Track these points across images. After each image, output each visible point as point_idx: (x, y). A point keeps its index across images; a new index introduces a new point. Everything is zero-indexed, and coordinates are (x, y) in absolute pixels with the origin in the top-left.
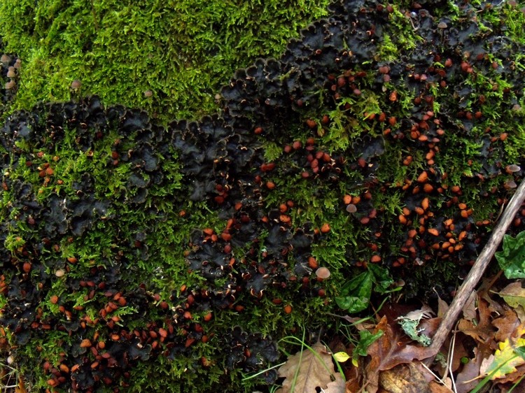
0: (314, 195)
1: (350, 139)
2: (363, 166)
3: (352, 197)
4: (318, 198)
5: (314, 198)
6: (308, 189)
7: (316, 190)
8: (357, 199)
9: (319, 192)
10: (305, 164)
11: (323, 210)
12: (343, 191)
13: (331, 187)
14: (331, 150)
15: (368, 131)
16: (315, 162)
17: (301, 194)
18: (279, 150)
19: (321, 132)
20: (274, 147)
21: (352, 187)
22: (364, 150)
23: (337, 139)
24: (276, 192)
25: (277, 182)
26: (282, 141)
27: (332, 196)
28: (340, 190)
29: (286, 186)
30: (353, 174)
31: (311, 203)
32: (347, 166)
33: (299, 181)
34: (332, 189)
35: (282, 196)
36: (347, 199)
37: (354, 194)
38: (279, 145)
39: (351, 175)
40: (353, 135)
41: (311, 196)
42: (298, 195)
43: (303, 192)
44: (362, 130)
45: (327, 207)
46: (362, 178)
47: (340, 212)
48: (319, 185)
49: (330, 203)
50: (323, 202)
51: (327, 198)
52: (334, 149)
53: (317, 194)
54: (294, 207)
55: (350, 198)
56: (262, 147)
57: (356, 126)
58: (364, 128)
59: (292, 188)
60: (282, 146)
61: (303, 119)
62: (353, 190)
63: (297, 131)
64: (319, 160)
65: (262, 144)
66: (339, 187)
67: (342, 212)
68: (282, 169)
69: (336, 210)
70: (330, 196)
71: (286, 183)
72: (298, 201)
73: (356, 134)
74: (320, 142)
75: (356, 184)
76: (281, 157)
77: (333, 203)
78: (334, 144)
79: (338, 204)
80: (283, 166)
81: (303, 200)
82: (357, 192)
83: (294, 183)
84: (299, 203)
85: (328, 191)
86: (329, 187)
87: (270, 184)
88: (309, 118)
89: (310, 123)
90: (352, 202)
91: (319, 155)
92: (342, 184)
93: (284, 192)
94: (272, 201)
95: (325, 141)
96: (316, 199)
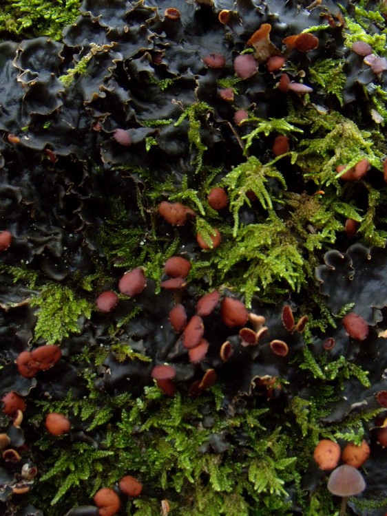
0: (212, 451)
1: (306, 254)
2: (362, 336)
3: (343, 445)
4: (227, 459)
5: (215, 460)
6: (189, 433)
7: (217, 437)
8: (361, 451)
9: (228, 438)
10: (170, 350)
11: (248, 498)
12: (310, 431)
13: (269, 422)
14: (249, 289)
15: (357, 225)
16: (196, 328)
17: (168, 453)
18: (82, 309)
19: (207, 236)
20: (65, 299)
21: (338, 415)
22: (355, 290)
23: (264, 249)
24: (82, 448)
25: (85, 415)
26: (93, 283)
27: (277, 450)
28: (298, 429)
29: (117, 429)
30: (333, 370)
31: (205, 478)
32: (310, 346)
33: (154, 408)
34: (272, 429)
35: (105, 461)
36: (327, 454)
37: (349, 436)
38: (81, 294)
39: (328, 374)
40: (314, 241)
41: (200, 456)
42: (158, 457)
43: (172, 443)
44: (338, 226)
45: (260, 487)
46: (364, 377)
47: (307, 500)
48: (222, 414)
49: (270, 474)
50: (245, 474)
51: (259, 457)
52: (259, 283)
53: (222, 446)
54: (145, 495)
55: (336, 450)
56: (27, 300)
57: (316, 212)
58: (342, 218)
59: (137, 435)
60: (91, 297)
61: (148, 203)
62: (341, 425)
63: (139, 249)
64: (205, 318)
65: (27, 295)
66: (292, 418)
67: (315, 503)
68: (96, 370)
69: (295, 497)
70: (269, 450)
71: (116, 417)
72: (159, 475)
73: (323, 235)
74: (211, 273)
75: (349, 403)
76: (89, 328)
77: (279, 473)
78: (258, 270)
79: (297, 477)
80: (98, 362)
81: (174, 471)
82: (356, 429)
83: (143, 417)
84: (163, 482)
85: (260, 435)
86: (261, 419)
87: (57, 421)
88: (165, 199)
89: (173, 211)
90: (342, 461)
91: (207, 305)
92: (302, 406)
93: (112, 447)
94: (73, 480)
95: (225, 264)
96: (222, 465)
